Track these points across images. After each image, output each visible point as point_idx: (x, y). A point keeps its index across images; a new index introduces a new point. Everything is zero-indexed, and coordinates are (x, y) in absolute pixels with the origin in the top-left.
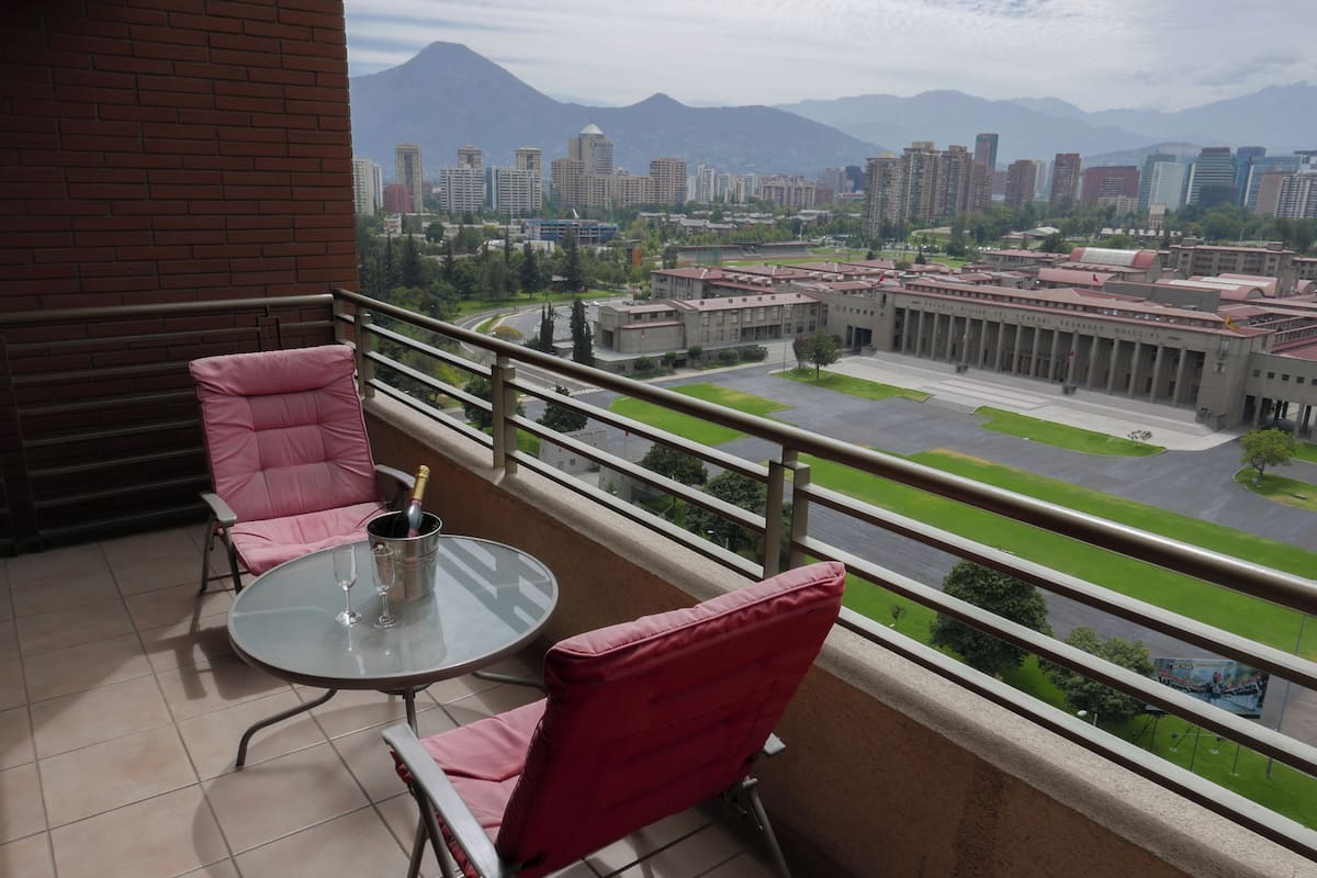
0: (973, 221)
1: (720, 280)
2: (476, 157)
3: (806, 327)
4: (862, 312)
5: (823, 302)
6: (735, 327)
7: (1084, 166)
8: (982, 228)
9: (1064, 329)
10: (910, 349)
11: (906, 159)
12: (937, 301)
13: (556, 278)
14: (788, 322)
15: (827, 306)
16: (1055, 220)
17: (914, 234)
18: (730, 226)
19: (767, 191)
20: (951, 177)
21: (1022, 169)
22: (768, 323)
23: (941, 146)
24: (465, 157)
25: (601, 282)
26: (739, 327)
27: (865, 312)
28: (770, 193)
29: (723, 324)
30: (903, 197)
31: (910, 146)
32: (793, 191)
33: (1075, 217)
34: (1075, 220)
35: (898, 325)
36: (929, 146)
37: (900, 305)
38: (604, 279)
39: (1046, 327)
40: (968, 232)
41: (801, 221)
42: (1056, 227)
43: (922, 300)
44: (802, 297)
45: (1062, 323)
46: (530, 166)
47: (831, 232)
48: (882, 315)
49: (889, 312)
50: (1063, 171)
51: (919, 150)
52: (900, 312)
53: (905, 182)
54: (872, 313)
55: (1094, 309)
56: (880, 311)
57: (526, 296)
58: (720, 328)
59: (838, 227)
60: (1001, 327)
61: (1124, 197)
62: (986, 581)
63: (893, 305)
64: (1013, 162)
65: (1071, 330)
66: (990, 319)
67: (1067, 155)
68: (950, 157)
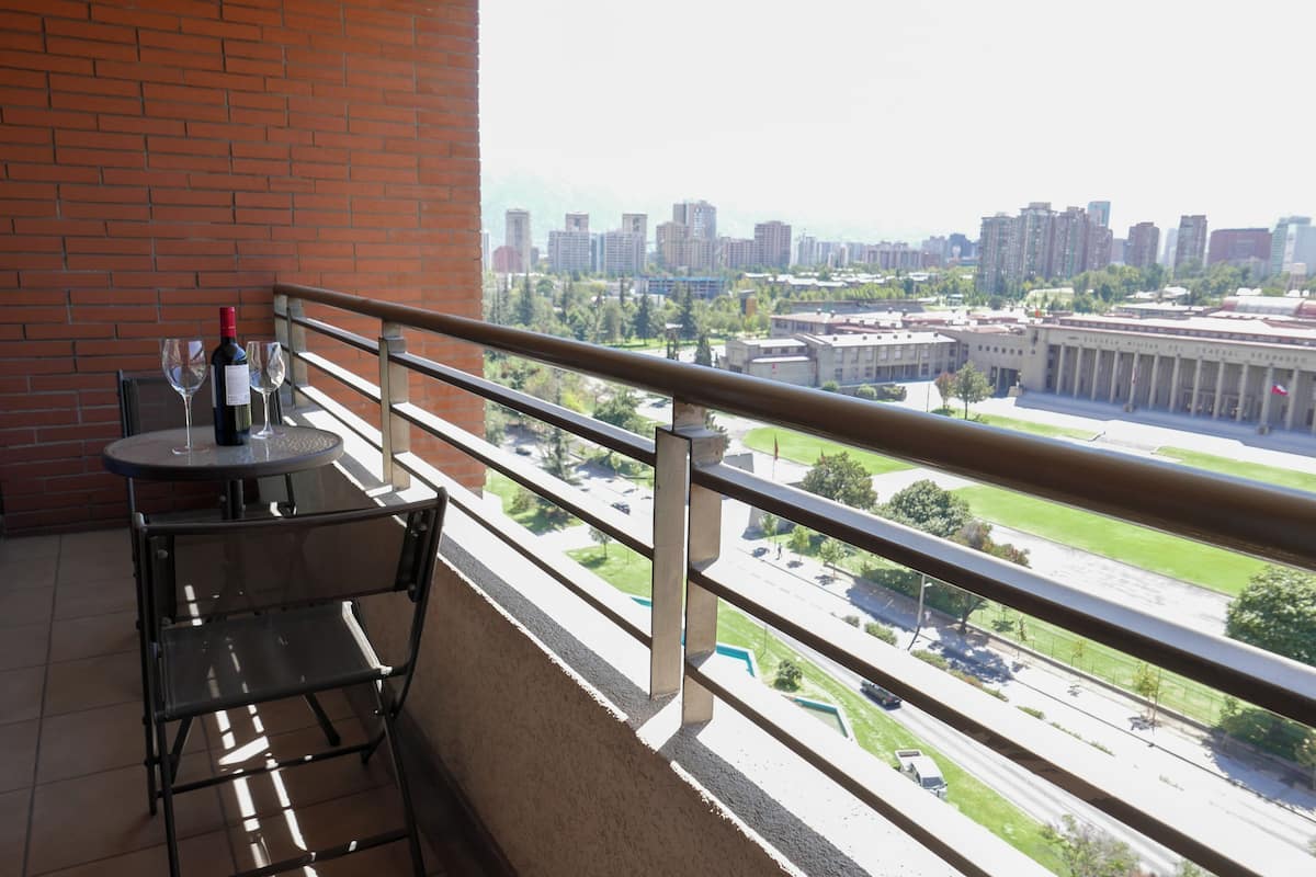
0: (1098, 280)
1: (845, 324)
2: (582, 221)
3: (945, 367)
4: (1008, 351)
5: (964, 341)
6: (870, 365)
7: (1211, 228)
8: (1108, 287)
9: (1255, 362)
10: (1067, 391)
11: (1022, 219)
12: (1099, 336)
13: (669, 326)
14: (926, 361)
15: (967, 346)
16: (1185, 281)
17: (1033, 293)
18: (840, 284)
19: (872, 255)
20: (1069, 238)
21: (1144, 234)
22: (904, 363)
23: (1059, 208)
24: (573, 221)
25: (714, 331)
26: (874, 365)
27: (1012, 351)
28: (875, 259)
29: (856, 361)
30: (1020, 257)
31: (1026, 206)
32: (899, 256)
33: (1206, 278)
34: (1207, 281)
35: (1051, 364)
36: (1046, 207)
37: (1054, 340)
38: (718, 327)
39: (1233, 360)
40: (1092, 291)
41: (912, 281)
42: (1187, 288)
43: (1081, 336)
44: (940, 336)
45: (1253, 355)
46: (637, 229)
47: (944, 291)
48: (1034, 352)
49: (1041, 349)
50: (1189, 232)
51: (1036, 209)
52: (1053, 349)
53: (1022, 242)
54: (1020, 352)
55: (1292, 341)
56: (1031, 348)
57: (641, 342)
58: (855, 365)
59: (951, 287)
60: (1177, 362)
61: (1257, 260)
62: (1295, 606)
63: (1046, 341)
64: (1134, 225)
65: (1265, 363)
66: (1162, 354)
67: (1193, 217)
68: (1068, 218)
